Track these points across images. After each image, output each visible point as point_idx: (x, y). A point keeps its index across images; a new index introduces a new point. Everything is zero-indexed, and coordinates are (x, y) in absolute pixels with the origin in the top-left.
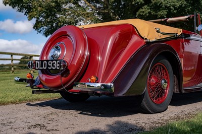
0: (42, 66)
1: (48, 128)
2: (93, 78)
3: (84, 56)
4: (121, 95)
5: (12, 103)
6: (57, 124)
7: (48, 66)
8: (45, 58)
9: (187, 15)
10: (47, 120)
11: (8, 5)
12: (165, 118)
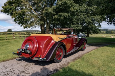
0: (23, 51)
1: (26, 73)
2: (40, 56)
3: (37, 47)
4: (48, 60)
5: (11, 59)
6: (29, 70)
7: (25, 51)
8: (23, 48)
9: (68, 28)
10: (25, 69)
11: (3, 12)
12: (61, 65)
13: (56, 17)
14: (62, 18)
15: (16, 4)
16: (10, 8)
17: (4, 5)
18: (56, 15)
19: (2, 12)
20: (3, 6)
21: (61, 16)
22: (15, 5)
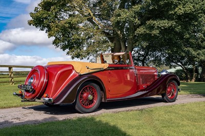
2: (45, 95)
11: (32, 25)
13: (141, 30)
14: (156, 32)
15: (57, 6)
16: (45, 16)
17: (35, 10)
18: (140, 25)
19: (30, 24)
20: (33, 12)
21: (152, 28)
22: (55, 9)
